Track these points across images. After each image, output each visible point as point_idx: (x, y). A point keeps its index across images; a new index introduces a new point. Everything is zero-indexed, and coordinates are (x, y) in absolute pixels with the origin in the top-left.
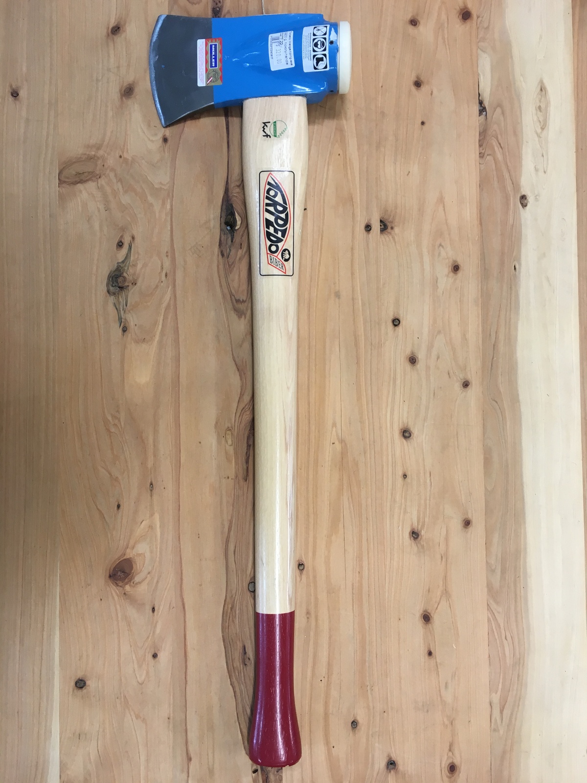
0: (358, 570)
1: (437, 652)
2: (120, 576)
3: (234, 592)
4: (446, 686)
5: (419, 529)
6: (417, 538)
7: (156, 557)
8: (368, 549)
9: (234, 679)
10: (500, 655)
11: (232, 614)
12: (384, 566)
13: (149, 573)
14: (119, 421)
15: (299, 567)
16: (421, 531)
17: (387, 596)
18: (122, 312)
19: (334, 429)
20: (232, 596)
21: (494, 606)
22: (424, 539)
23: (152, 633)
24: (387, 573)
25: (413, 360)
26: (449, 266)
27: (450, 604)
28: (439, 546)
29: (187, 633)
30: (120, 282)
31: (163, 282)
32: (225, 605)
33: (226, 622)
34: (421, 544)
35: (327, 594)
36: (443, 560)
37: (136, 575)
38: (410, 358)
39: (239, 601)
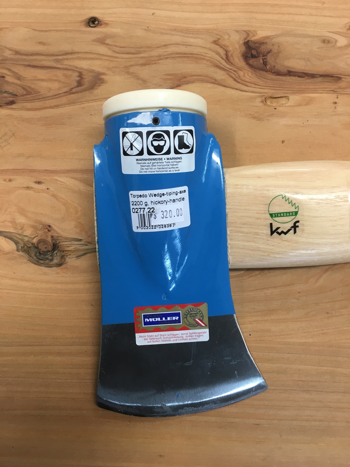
30: (46, 248)
31: (49, 187)
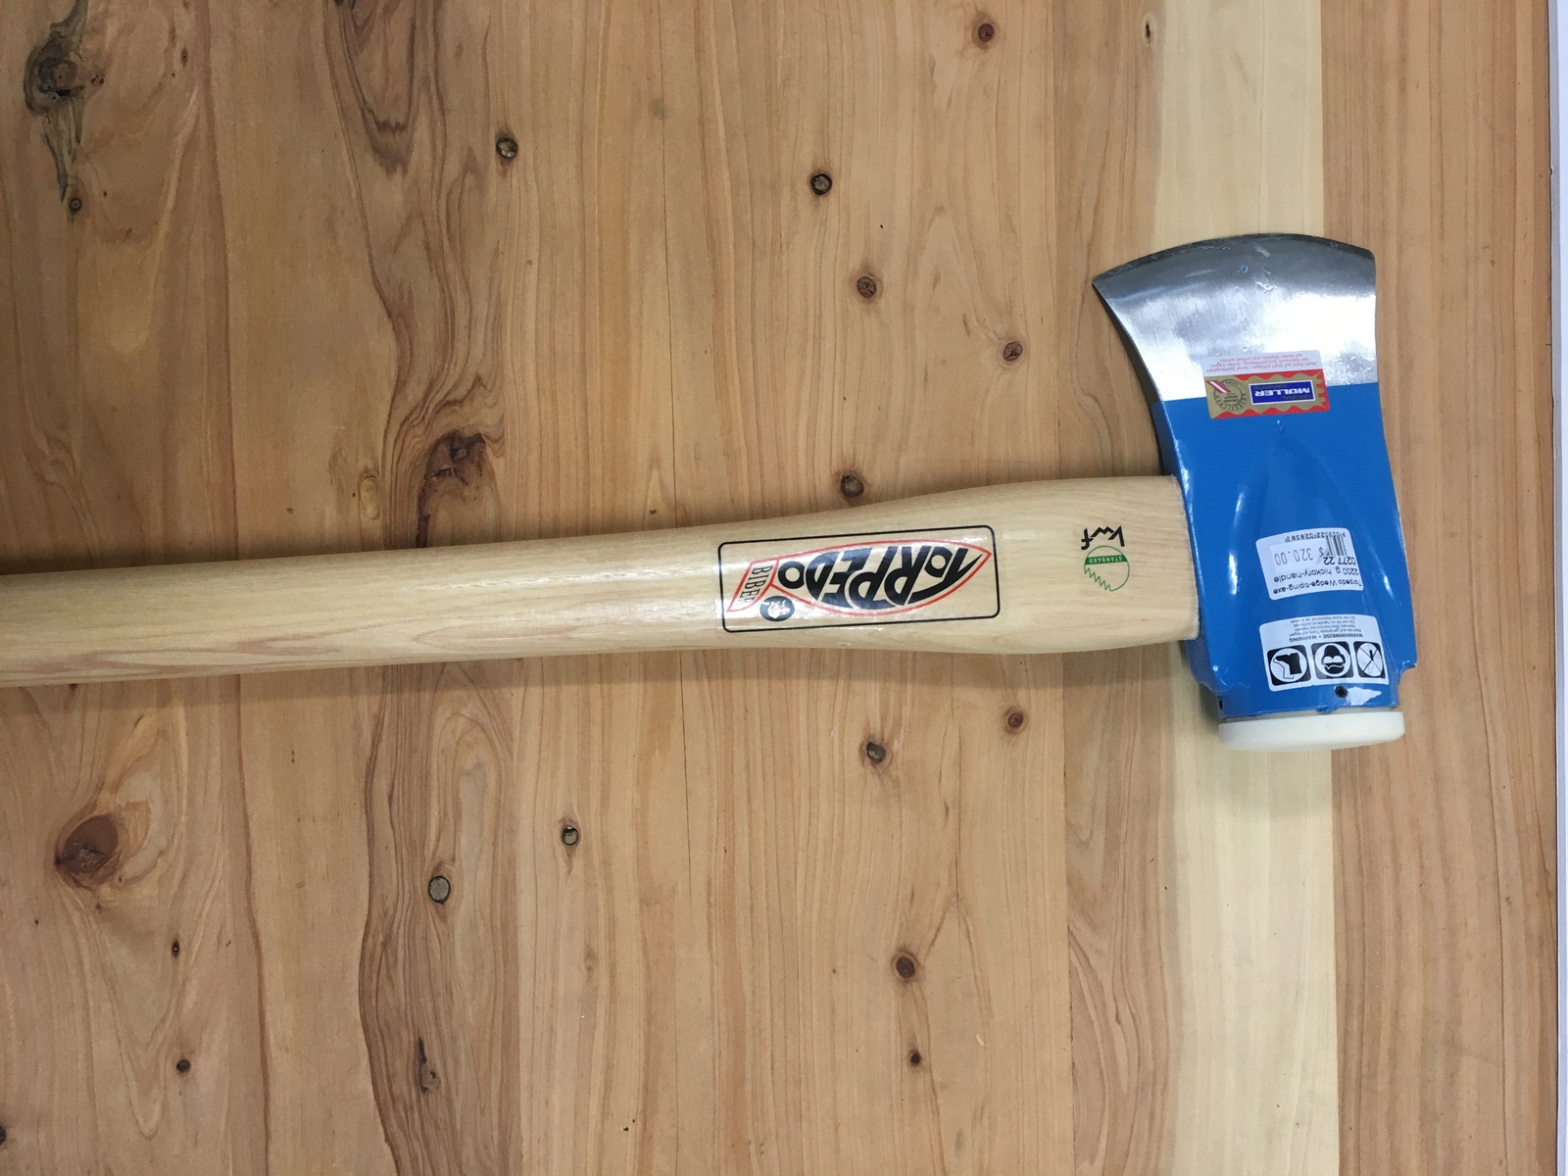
0: (722, 844)
1: (932, 1056)
2: (84, 860)
3: (389, 903)
4: (959, 1143)
5: (886, 737)
6: (880, 760)
7: (180, 813)
8: (749, 789)
9: (395, 1126)
10: (1103, 1061)
11: (387, 956)
12: (791, 832)
13: (161, 853)
14: (69, 451)
15: (563, 837)
16: (891, 741)
17: (800, 911)
18: (67, 159)
19: (655, 473)
20: (386, 914)
21: (1084, 933)
22: (899, 763)
23: (172, 1011)
24: (800, 853)
25: (867, 287)
26: (966, 29)
27: (968, 932)
28: (940, 781)
29: (268, 1008)
30: (60, 77)
31: (177, 76)
32: (366, 935)
33: (371, 980)
34: (891, 776)
35: (641, 907)
36: (951, 817)
37: (127, 858)
38: (859, 281)
39: (405, 925)
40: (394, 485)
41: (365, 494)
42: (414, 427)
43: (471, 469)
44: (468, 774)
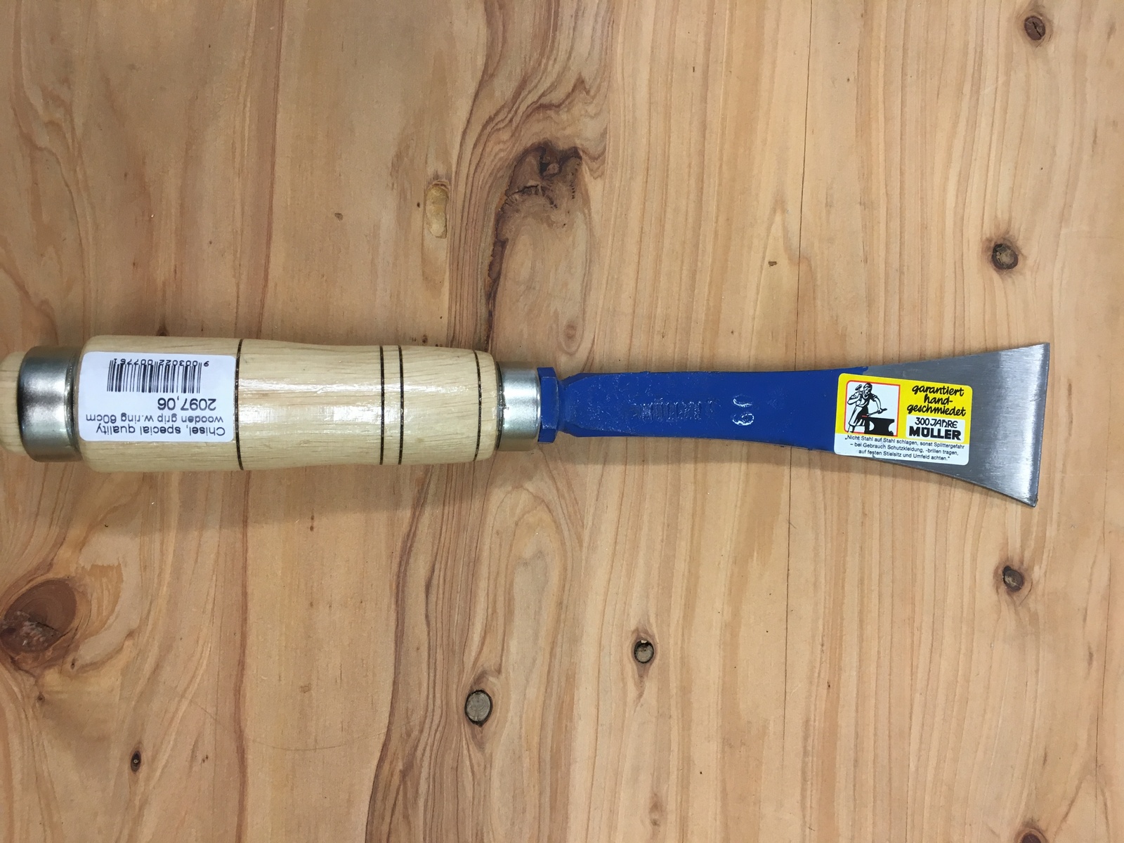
0: (825, 676)
2: (28, 636)
3: (416, 720)
5: (1025, 565)
6: (1019, 589)
7: (160, 584)
8: (861, 612)
11: (405, 788)
12: (908, 671)
13: (131, 634)
15: (635, 652)
16: (1031, 568)
19: (778, 218)
20: (409, 735)
22: (1040, 591)
24: (918, 695)
25: (1036, 28)
27: (1105, 805)
28: (1085, 620)
32: (381, 760)
33: (383, 819)
34: (1029, 610)
35: (723, 749)
36: (1095, 663)
37: (85, 637)
38: (1027, 19)
39: (431, 750)
40: (468, 196)
41: (430, 208)
42: (499, 129)
43: (561, 189)
44: (526, 564)
